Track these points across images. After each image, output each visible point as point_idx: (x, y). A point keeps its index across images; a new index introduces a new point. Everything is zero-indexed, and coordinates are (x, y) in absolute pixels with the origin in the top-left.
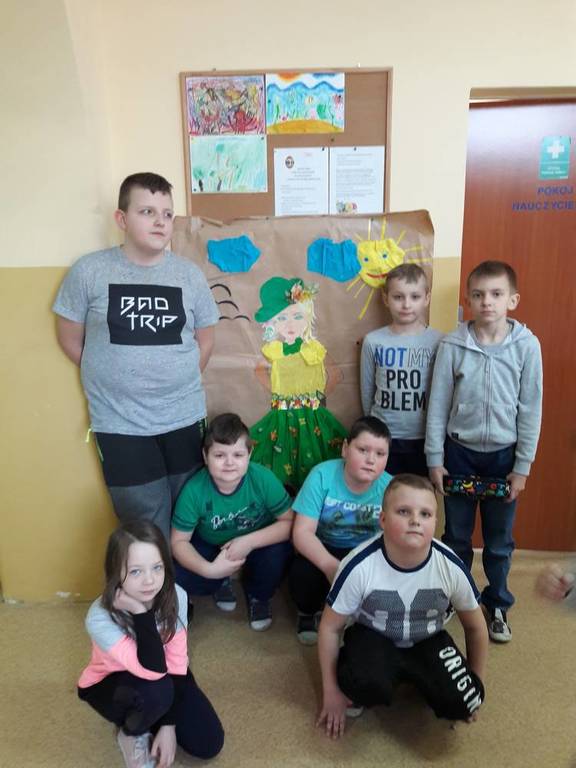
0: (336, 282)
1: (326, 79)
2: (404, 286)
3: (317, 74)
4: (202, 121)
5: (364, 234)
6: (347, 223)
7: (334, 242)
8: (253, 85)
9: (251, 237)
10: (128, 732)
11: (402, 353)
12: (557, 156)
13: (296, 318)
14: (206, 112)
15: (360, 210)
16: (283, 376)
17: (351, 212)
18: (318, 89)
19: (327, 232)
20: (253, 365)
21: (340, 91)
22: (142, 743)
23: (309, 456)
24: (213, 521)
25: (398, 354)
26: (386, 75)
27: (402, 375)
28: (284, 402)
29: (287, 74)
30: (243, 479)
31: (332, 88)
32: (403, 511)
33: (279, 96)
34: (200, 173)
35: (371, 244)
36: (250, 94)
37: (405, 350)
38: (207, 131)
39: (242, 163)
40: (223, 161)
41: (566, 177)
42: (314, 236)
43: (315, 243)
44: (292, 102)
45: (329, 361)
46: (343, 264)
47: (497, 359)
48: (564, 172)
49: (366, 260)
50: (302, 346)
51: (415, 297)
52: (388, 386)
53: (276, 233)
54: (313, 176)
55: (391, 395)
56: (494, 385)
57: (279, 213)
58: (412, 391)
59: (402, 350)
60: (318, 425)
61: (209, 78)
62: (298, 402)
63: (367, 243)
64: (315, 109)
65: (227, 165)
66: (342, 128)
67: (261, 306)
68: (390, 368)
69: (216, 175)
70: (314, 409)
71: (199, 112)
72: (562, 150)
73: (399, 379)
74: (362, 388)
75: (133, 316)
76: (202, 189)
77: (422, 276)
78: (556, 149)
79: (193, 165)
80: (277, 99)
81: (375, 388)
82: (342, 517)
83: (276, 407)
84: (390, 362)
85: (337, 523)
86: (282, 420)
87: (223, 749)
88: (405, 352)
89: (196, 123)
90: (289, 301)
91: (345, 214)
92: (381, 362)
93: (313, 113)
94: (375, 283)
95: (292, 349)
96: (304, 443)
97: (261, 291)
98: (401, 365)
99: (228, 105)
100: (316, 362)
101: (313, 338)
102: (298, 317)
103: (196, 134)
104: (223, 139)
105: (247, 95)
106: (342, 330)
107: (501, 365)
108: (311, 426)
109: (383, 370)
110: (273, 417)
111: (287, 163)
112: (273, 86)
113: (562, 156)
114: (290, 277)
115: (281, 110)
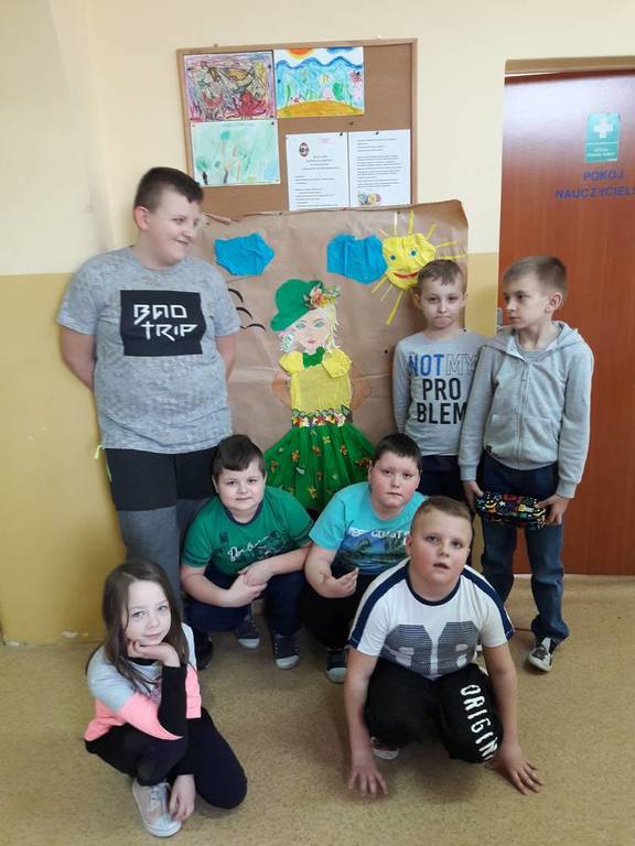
0: (360, 284)
1: (342, 53)
2: (438, 287)
3: (332, 49)
4: (204, 106)
5: (389, 230)
6: (371, 217)
7: (356, 239)
8: (260, 62)
9: (262, 234)
10: (143, 783)
11: (439, 360)
12: (605, 137)
13: (317, 326)
14: (208, 94)
15: (385, 203)
16: (304, 389)
17: (375, 204)
18: (332, 67)
19: (348, 226)
20: (271, 379)
21: (359, 67)
22: (158, 793)
23: (335, 477)
24: (230, 552)
25: (434, 361)
26: (409, 47)
27: (440, 385)
28: (306, 419)
29: (298, 49)
30: (261, 505)
31: (349, 64)
32: (432, 538)
33: (290, 74)
34: (205, 165)
35: (398, 240)
36: (257, 73)
37: (442, 356)
38: (210, 117)
39: (251, 153)
40: (229, 150)
41: (615, 160)
42: (334, 232)
43: (335, 240)
44: (304, 82)
45: (355, 372)
46: (368, 264)
47: (536, 367)
48: (613, 154)
49: (393, 258)
50: (324, 356)
51: (451, 298)
52: (425, 398)
53: (292, 231)
54: (331, 164)
55: (428, 406)
56: (530, 396)
57: (293, 207)
58: (452, 402)
59: (439, 357)
60: (344, 443)
61: (210, 56)
62: (321, 418)
63: (393, 239)
64: (331, 89)
65: (234, 155)
66: (362, 109)
67: (277, 312)
68: (426, 377)
69: (221, 166)
70: (339, 425)
71: (200, 95)
72: (610, 128)
73: (437, 389)
74: (395, 402)
75: (148, 325)
76: (206, 182)
77: (459, 275)
78: (604, 128)
79: (196, 155)
80: (287, 78)
81: (410, 400)
82: (369, 545)
83: (297, 424)
84: (426, 371)
85: (363, 552)
86: (304, 438)
87: (246, 798)
88: (442, 359)
89: (197, 107)
90: (308, 306)
91: (367, 207)
92: (416, 370)
93: (328, 94)
94: (403, 284)
95: (313, 360)
96: (330, 464)
97: (277, 295)
98: (438, 374)
99: (232, 86)
100: (341, 374)
101: (337, 347)
102: (319, 324)
103: (198, 120)
104: (229, 126)
105: (253, 75)
106: (369, 338)
107: (540, 374)
108: (337, 444)
109: (418, 380)
110: (294, 437)
111: (301, 150)
112: (283, 62)
113: (610, 136)
114: (307, 279)
115: (292, 91)
